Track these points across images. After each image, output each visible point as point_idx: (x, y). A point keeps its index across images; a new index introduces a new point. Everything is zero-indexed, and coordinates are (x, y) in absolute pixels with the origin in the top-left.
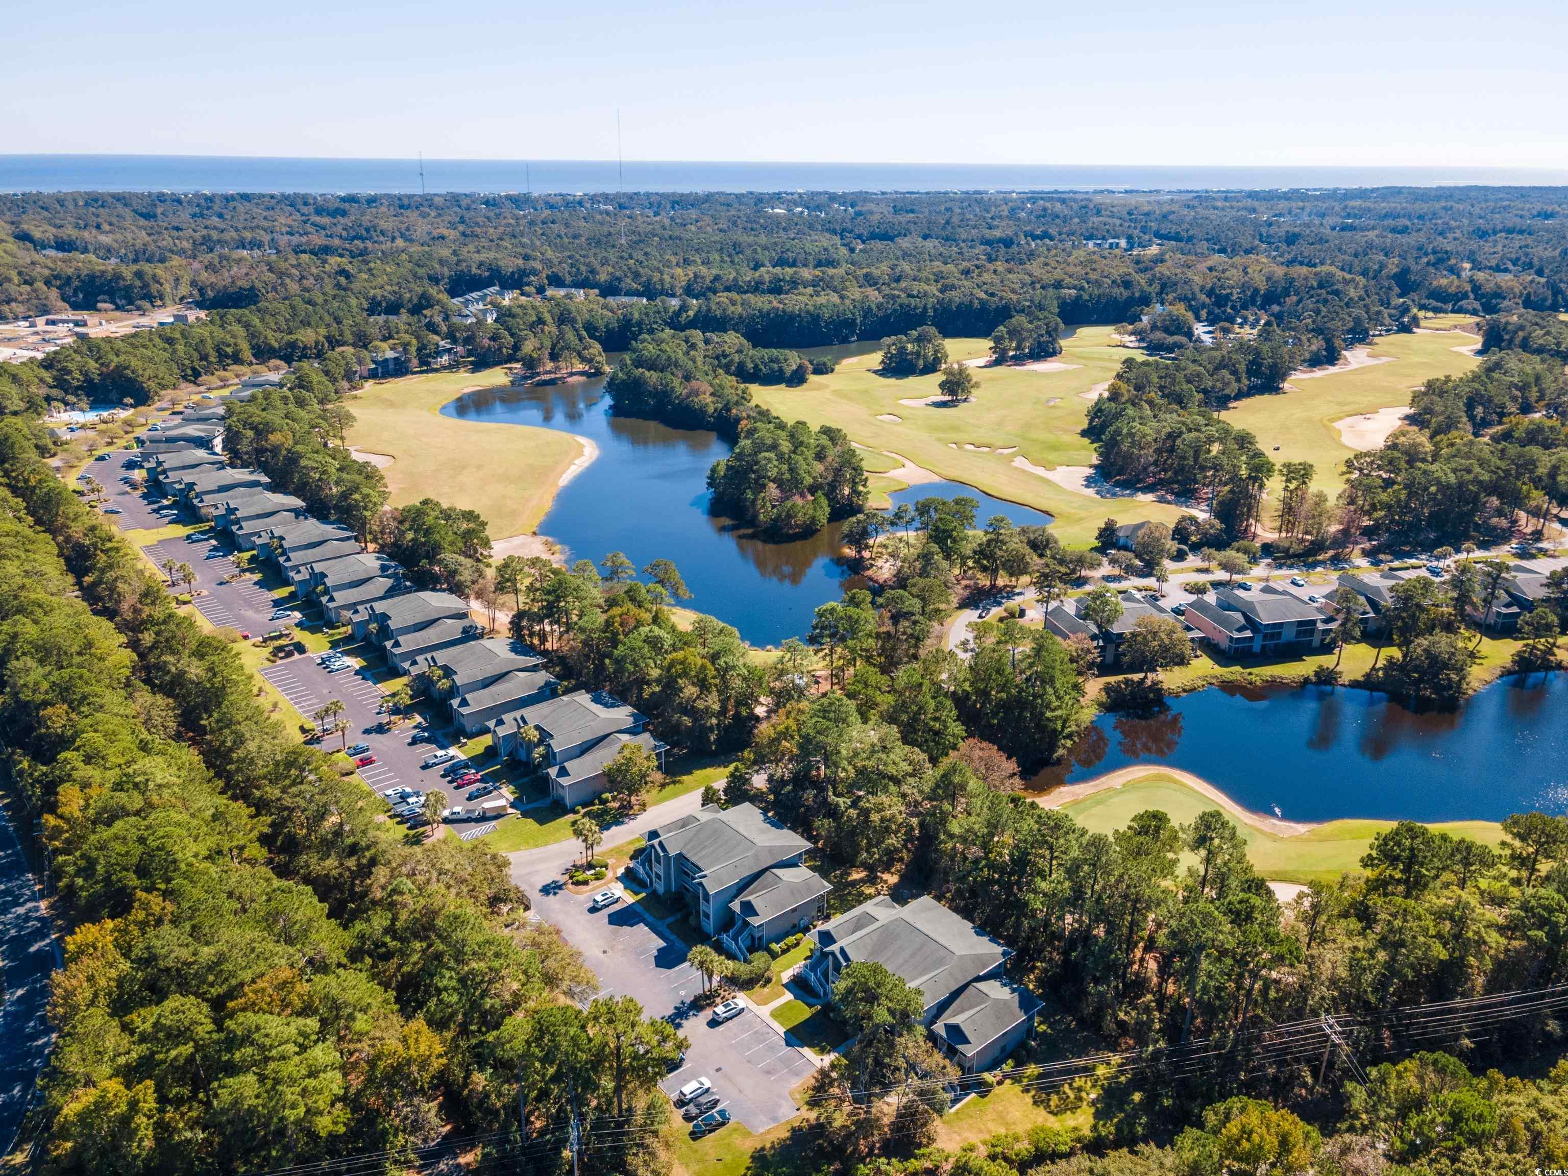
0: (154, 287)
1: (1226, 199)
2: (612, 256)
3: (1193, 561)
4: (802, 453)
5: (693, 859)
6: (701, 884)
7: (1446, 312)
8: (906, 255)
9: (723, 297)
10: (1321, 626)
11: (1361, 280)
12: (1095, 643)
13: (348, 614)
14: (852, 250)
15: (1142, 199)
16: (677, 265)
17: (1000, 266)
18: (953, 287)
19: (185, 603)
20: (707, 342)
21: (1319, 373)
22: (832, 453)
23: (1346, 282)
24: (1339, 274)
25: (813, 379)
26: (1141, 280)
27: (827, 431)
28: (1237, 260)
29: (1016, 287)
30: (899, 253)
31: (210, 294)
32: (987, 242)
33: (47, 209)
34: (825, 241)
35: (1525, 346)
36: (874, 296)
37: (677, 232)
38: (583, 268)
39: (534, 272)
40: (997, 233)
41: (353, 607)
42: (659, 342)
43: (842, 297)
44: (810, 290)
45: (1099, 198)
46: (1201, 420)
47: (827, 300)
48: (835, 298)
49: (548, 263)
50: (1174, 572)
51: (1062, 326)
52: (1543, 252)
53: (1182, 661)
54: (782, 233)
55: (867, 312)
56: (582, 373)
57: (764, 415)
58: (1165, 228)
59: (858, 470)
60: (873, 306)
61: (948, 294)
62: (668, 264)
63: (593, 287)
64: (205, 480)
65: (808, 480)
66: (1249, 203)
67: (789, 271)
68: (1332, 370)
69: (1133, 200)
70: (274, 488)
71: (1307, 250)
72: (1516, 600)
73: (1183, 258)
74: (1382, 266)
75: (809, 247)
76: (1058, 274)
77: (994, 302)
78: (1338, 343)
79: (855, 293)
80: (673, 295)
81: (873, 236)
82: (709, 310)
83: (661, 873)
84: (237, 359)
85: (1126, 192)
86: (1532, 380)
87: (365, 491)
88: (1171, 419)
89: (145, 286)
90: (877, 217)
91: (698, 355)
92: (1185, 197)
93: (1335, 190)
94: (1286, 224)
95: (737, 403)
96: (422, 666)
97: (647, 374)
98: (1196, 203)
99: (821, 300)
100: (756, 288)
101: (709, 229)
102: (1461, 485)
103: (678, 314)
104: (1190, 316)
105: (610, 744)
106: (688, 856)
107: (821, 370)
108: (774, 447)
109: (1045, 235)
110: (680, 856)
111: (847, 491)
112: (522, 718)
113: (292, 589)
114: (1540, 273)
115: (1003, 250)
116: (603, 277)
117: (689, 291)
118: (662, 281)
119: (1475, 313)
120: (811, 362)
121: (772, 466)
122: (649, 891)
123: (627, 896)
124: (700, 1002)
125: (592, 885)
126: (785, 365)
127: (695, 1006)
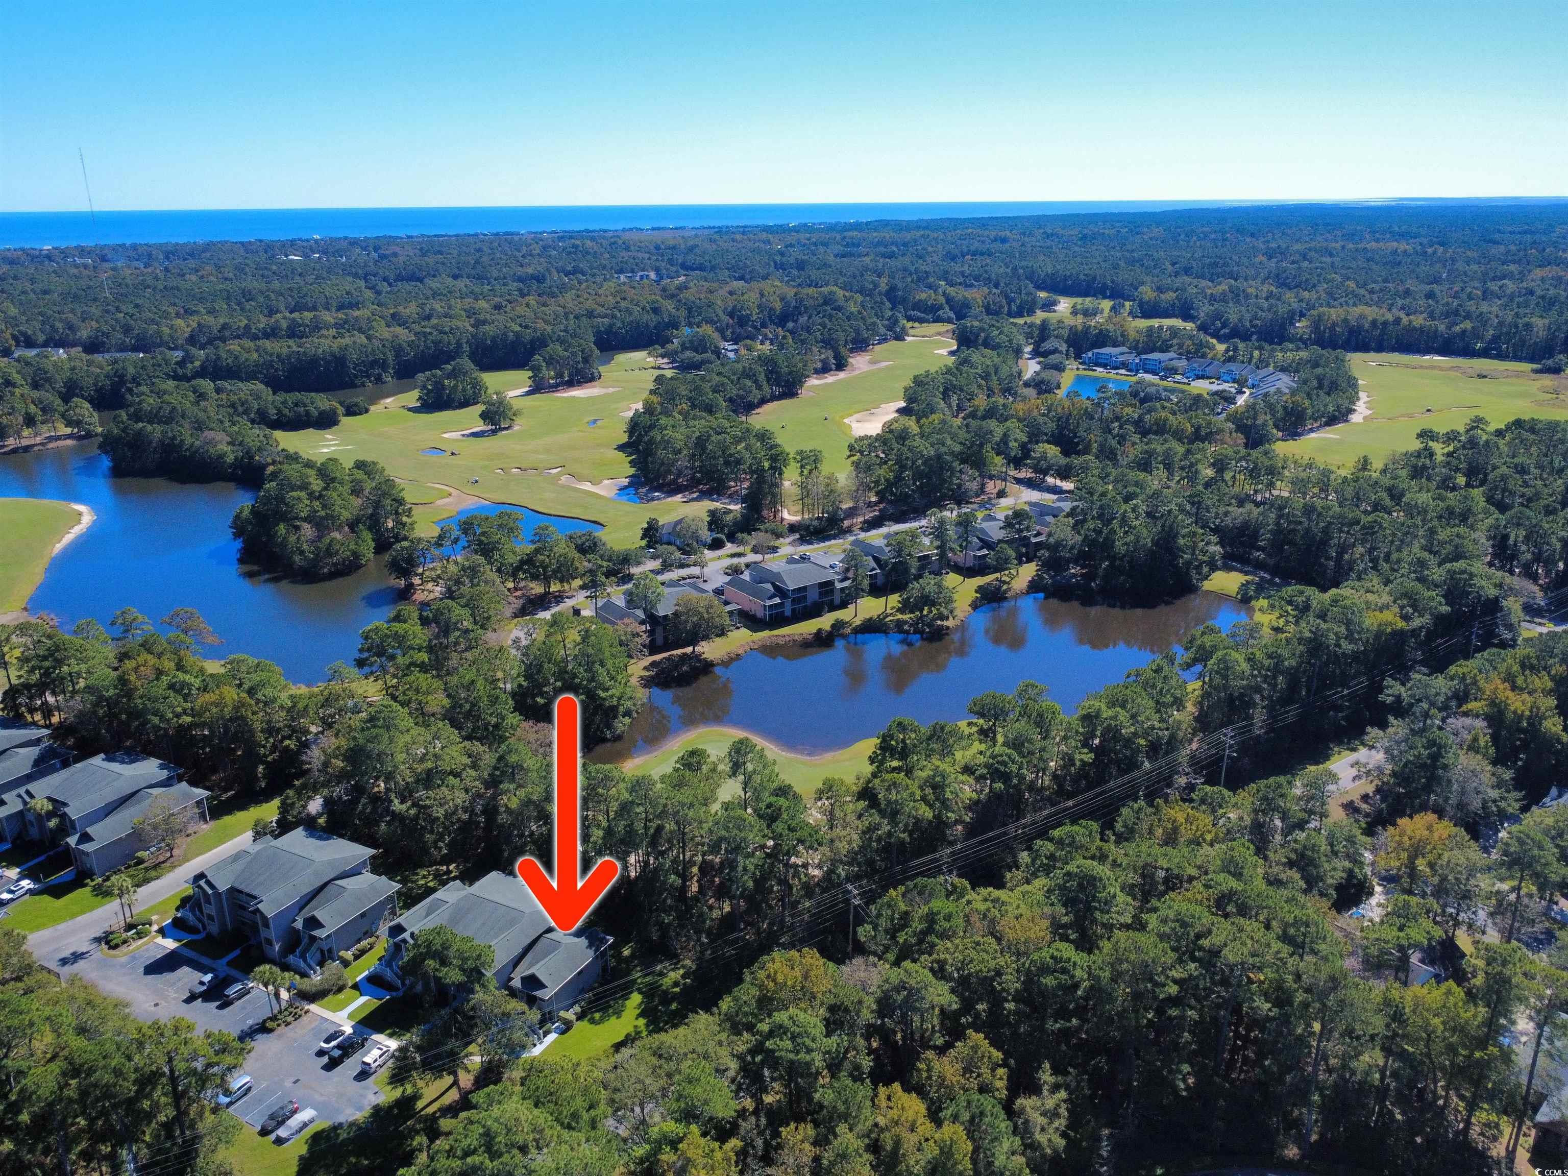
1: (743, 233)
2: (95, 310)
3: (730, 548)
4: (335, 489)
5: (246, 890)
6: (258, 910)
7: (928, 321)
8: (435, 294)
9: (234, 346)
10: (839, 586)
11: (859, 298)
12: (643, 628)
14: (379, 293)
15: (668, 235)
16: (178, 315)
17: (532, 300)
18: (484, 322)
20: (218, 391)
21: (829, 379)
22: (369, 486)
23: (847, 300)
24: (840, 293)
25: (345, 421)
26: (668, 306)
27: (360, 465)
28: (754, 284)
29: (551, 319)
30: (429, 293)
32: (520, 280)
34: (348, 284)
35: (986, 344)
36: (404, 334)
37: (174, 282)
38: (59, 325)
40: (530, 271)
42: (160, 394)
43: (369, 338)
44: (333, 332)
45: (627, 236)
46: (726, 424)
47: (353, 341)
48: (363, 339)
49: (13, 321)
50: (712, 560)
51: (597, 352)
52: (998, 269)
53: (722, 633)
54: (298, 279)
55: (398, 351)
56: (69, 437)
57: (294, 458)
58: (690, 259)
59: (400, 502)
60: (405, 345)
61: (482, 329)
62: (166, 315)
63: (74, 345)
65: (346, 515)
66: (764, 236)
67: (308, 315)
68: (842, 375)
69: (658, 236)
71: (814, 274)
72: (986, 544)
73: (707, 285)
74: (876, 286)
75: (328, 291)
76: (590, 304)
77: (528, 335)
78: (843, 351)
79: (385, 332)
80: (176, 348)
81: (400, 278)
82: (219, 358)
83: (213, 913)
85: (654, 229)
86: (992, 371)
88: (701, 424)
90: (402, 259)
91: (209, 405)
92: (707, 232)
93: (837, 224)
94: (795, 254)
95: (260, 449)
97: (149, 428)
98: (716, 237)
99: (347, 341)
100: (271, 333)
101: (212, 278)
102: (939, 457)
103: (182, 363)
104: (716, 336)
105: (139, 802)
106: (241, 887)
107: (352, 411)
108: (304, 486)
109: (576, 271)
110: (233, 891)
111: (390, 524)
112: (28, 792)
114: (997, 286)
115: (535, 285)
116: (84, 333)
117: (192, 340)
118: (158, 332)
119: (949, 321)
120: (341, 404)
121: (302, 504)
122: (202, 936)
123: (170, 944)
124: (270, 1025)
125: (134, 945)
126: (312, 408)
127: (263, 1028)
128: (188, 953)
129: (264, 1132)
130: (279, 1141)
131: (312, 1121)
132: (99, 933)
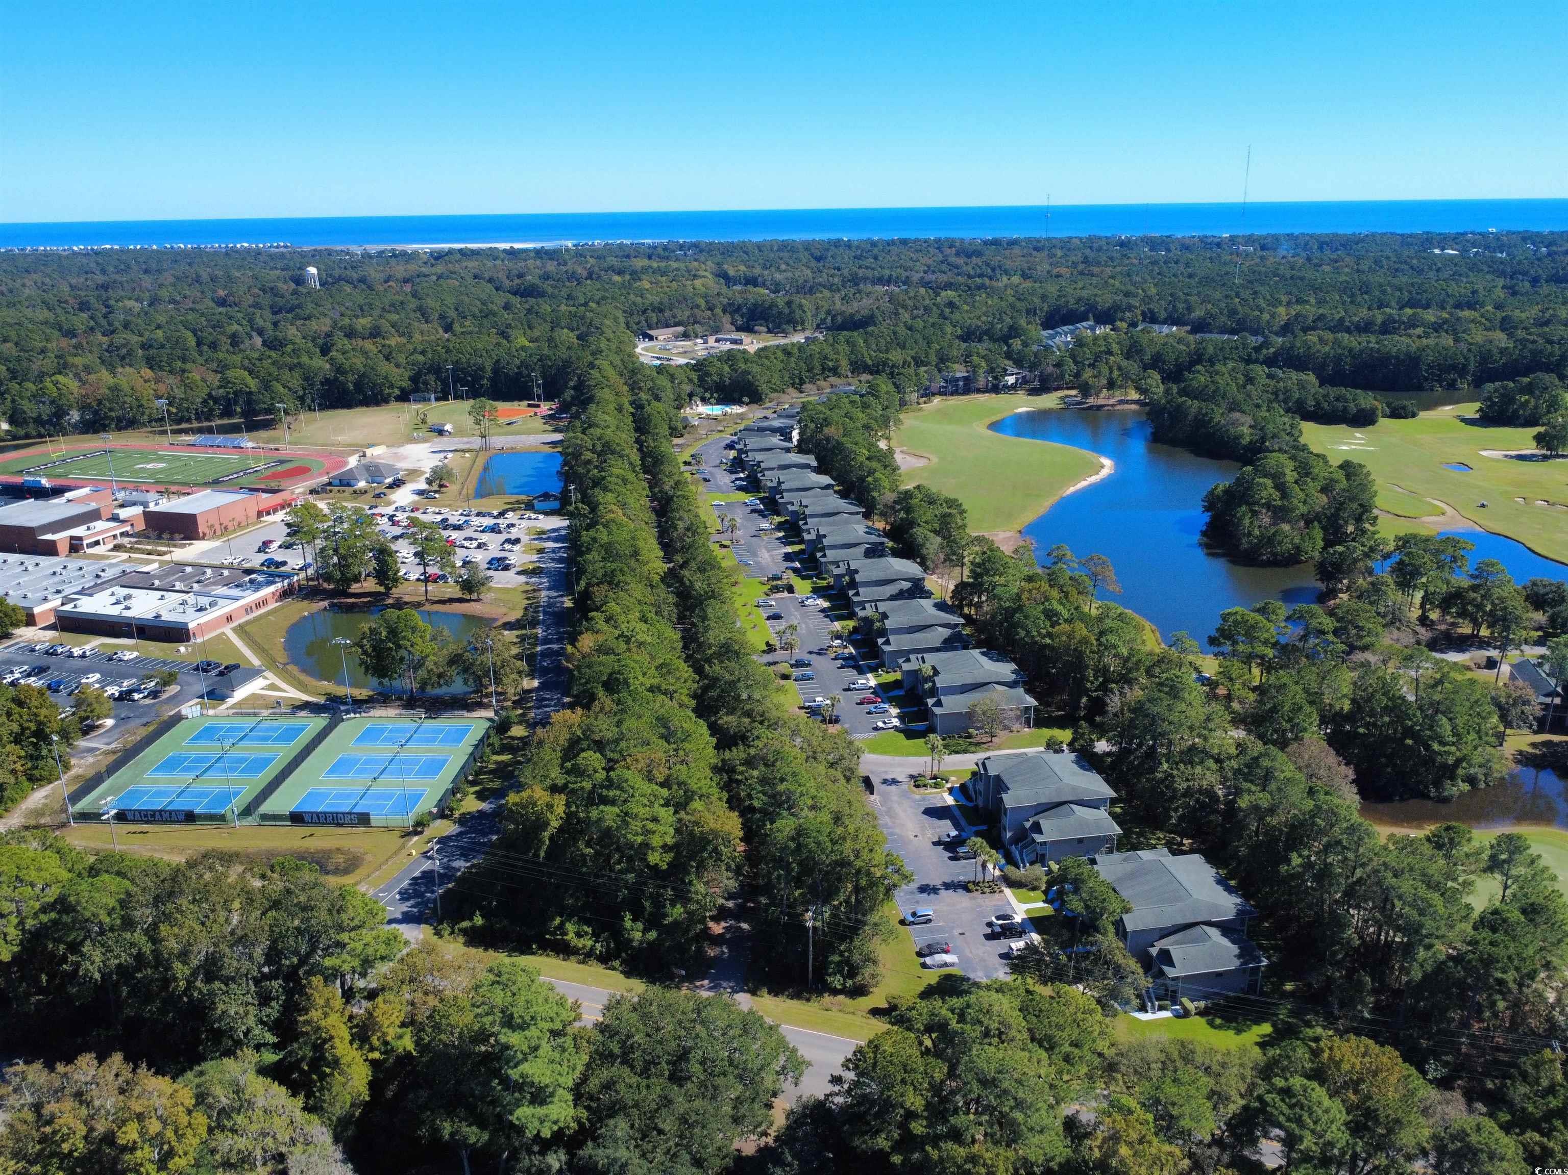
0: (798, 314)
2: (1218, 294)
6: (1002, 799)
9: (1314, 337)
13: (832, 567)
16: (1287, 304)
19: (725, 547)
20: (1270, 377)
22: (1342, 486)
25: (1384, 422)
27: (1347, 466)
31: (839, 319)
33: (746, 253)
36: (1500, 339)
37: (1305, 272)
38: (1181, 306)
39: (1130, 308)
41: (837, 564)
43: (1456, 340)
44: (1422, 331)
47: (1437, 343)
48: (1449, 341)
49: (1148, 299)
55: (1485, 357)
56: (1135, 402)
60: (1495, 351)
62: (1274, 303)
63: (1184, 324)
64: (769, 460)
65: (1304, 510)
67: (1411, 312)
70: (819, 470)
75: (1455, 289)
79: (1479, 336)
80: (1261, 334)
82: (1291, 348)
84: (835, 371)
87: (878, 475)
89: (792, 312)
91: (1254, 389)
95: (1274, 436)
96: (869, 612)
99: (1431, 341)
100: (1360, 327)
105: (985, 691)
106: (1005, 779)
107: (1397, 413)
110: (999, 778)
111: (1349, 528)
112: (925, 659)
113: (803, 547)
118: (1258, 318)
120: (1389, 405)
122: (970, 805)
123: (950, 800)
124: (971, 886)
125: (930, 790)
126: (1352, 405)
127: (965, 887)
128: (957, 813)
129: (920, 954)
130: (924, 966)
131: (952, 965)
132: (915, 773)
